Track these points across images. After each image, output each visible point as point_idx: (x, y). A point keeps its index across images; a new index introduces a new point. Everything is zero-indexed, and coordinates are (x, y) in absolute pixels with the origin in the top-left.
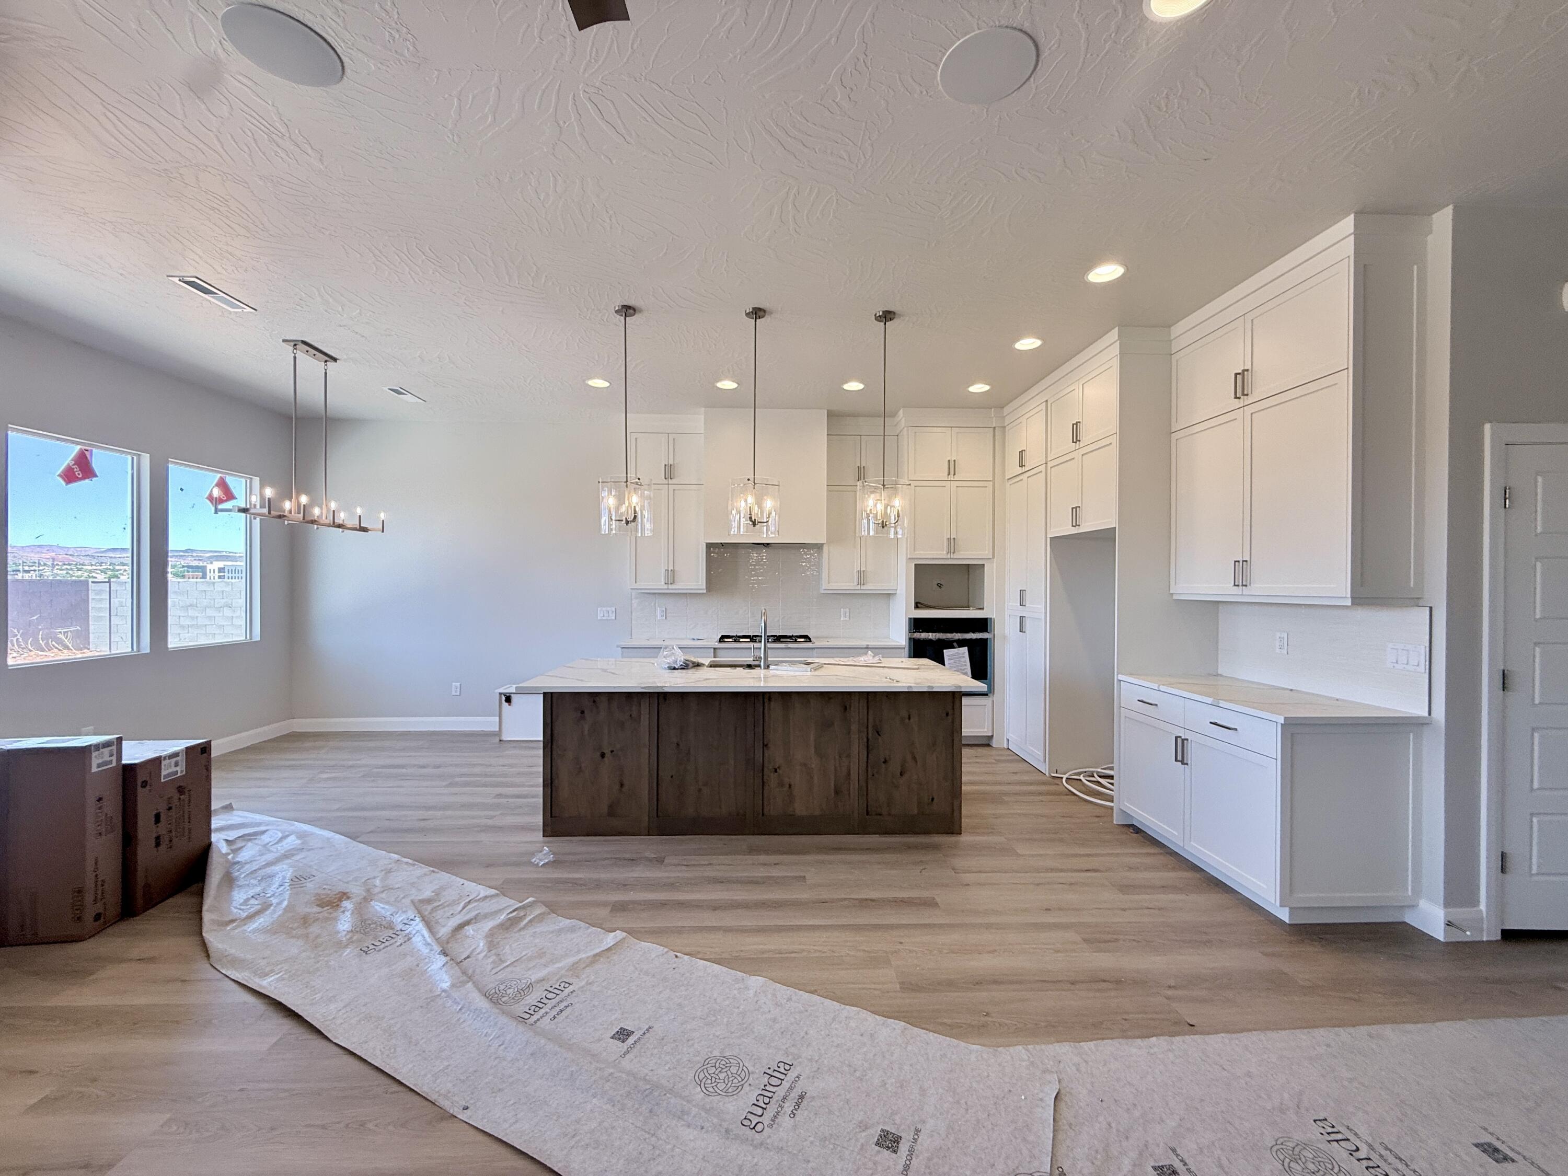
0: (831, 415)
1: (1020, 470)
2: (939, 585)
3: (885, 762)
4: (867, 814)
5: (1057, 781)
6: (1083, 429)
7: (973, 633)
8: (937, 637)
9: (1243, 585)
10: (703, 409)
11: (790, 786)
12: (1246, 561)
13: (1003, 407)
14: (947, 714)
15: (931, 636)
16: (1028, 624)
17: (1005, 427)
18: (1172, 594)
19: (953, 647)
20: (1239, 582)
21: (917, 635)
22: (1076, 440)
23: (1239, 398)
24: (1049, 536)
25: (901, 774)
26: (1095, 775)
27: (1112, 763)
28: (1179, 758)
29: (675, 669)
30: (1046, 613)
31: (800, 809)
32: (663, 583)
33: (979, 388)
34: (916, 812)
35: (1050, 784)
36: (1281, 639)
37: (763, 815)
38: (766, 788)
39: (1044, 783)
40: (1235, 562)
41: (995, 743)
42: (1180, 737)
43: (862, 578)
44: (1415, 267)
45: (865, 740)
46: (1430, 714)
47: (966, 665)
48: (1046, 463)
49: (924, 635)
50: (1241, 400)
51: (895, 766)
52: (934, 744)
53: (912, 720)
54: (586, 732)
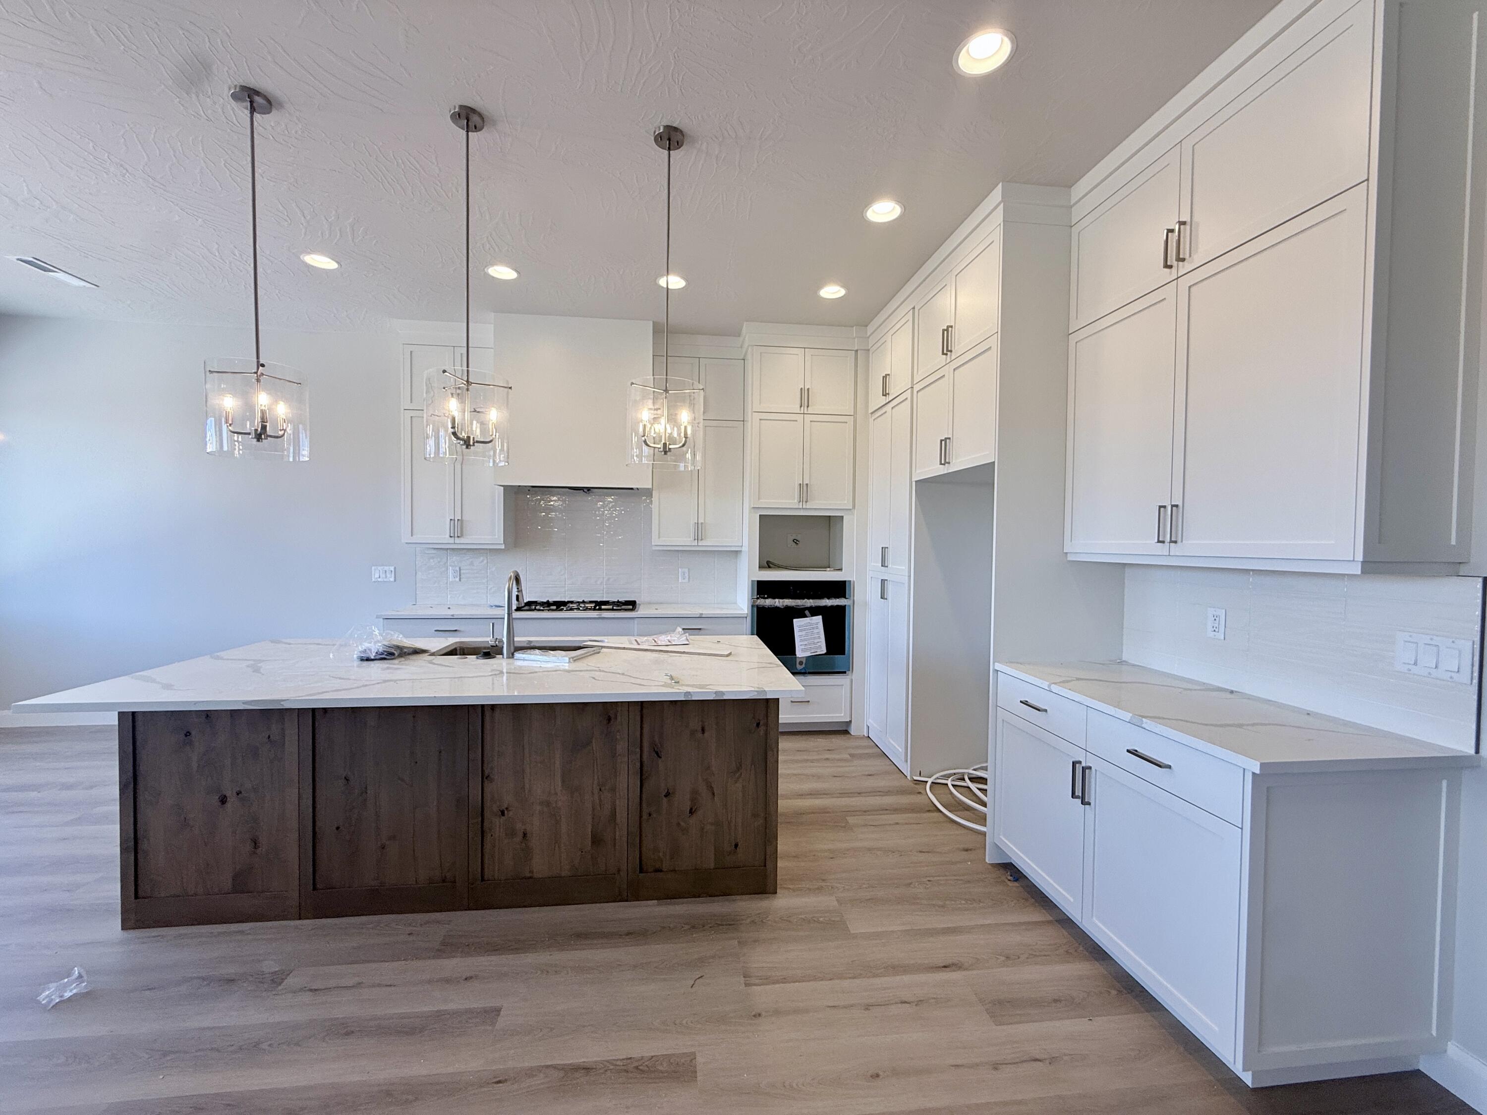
0: (657, 330)
1: (884, 399)
2: (796, 541)
3: (667, 795)
4: (641, 871)
5: (919, 788)
6: (956, 334)
7: (829, 598)
8: (785, 604)
9: (1171, 542)
10: (493, 314)
11: (525, 835)
12: (1177, 506)
13: (867, 326)
14: (758, 725)
15: (778, 603)
16: (890, 589)
17: (869, 350)
18: (1066, 553)
19: (805, 616)
20: (1164, 536)
21: (762, 602)
22: (946, 350)
23: (1171, 267)
24: (914, 479)
25: (691, 812)
26: (966, 778)
27: (987, 762)
28: (1078, 792)
29: (368, 659)
30: (910, 576)
31: (540, 866)
32: (448, 536)
33: (832, 292)
34: (712, 866)
35: (911, 793)
36: (1216, 618)
37: (483, 880)
38: (488, 838)
39: (902, 792)
40: (1160, 507)
41: (853, 731)
42: (1080, 762)
43: (699, 531)
44: (1475, 15)
45: (638, 764)
46: (1477, 751)
47: (819, 638)
48: (912, 388)
49: (768, 602)
50: (1174, 270)
51: (682, 800)
52: (739, 768)
53: (706, 734)
54: (195, 765)
